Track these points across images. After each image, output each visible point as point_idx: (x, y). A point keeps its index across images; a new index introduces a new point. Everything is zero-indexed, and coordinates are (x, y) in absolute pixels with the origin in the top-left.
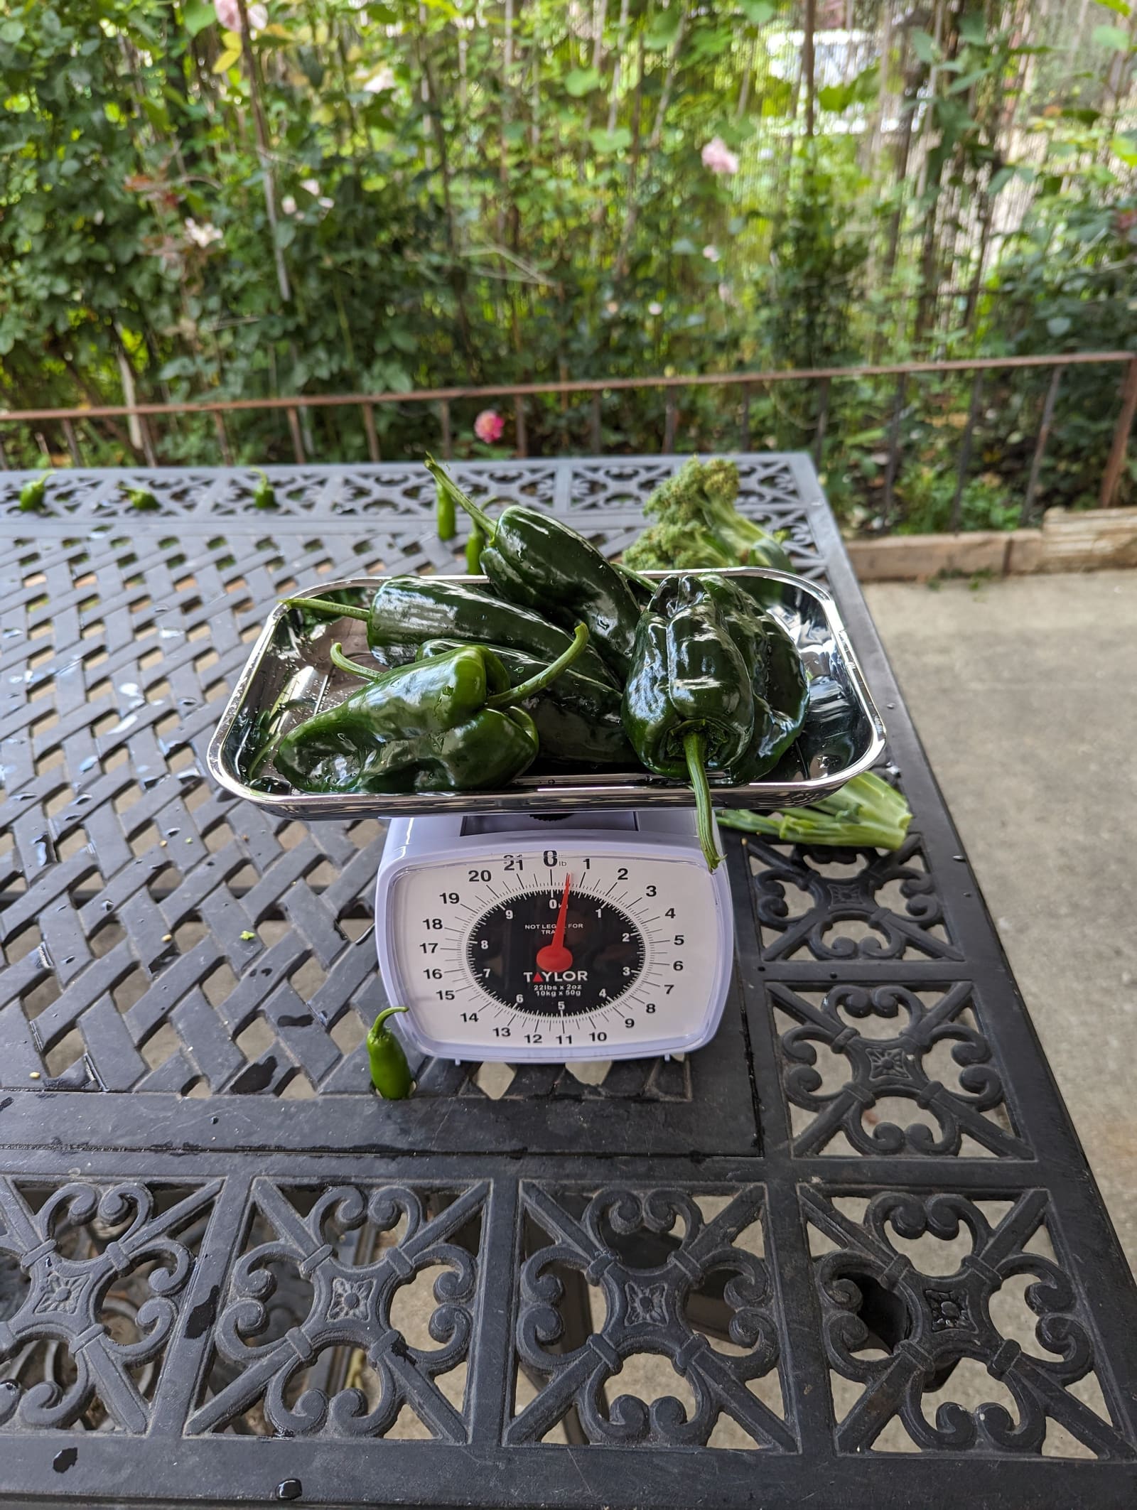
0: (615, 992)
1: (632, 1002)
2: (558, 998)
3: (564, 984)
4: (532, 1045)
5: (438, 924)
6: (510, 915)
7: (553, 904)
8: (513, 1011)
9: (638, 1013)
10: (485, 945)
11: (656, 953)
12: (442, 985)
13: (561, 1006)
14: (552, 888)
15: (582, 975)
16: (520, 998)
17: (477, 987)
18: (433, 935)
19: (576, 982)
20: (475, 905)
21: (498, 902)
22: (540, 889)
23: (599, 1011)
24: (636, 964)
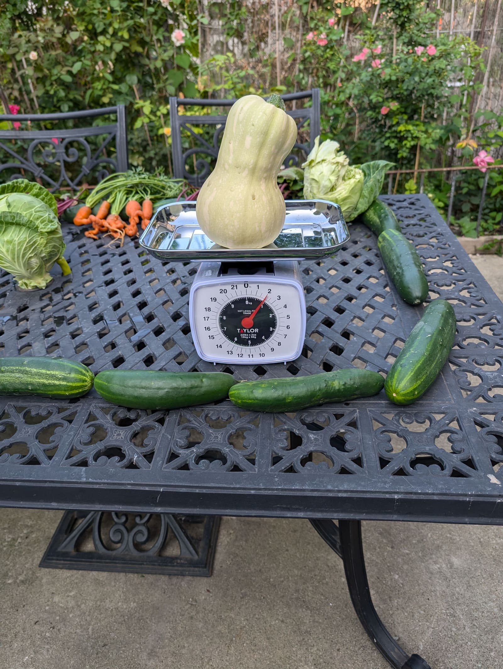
0: (268, 337)
1: (273, 341)
2: (249, 339)
3: (251, 333)
4: (240, 358)
5: (209, 309)
6: (233, 306)
7: (247, 302)
8: (233, 344)
9: (275, 346)
10: (225, 318)
11: (281, 322)
12: (211, 333)
13: (249, 342)
14: (247, 296)
15: (257, 330)
16: (236, 339)
17: (222, 334)
18: (208, 314)
19: (254, 333)
20: (222, 303)
21: (229, 301)
22: (243, 296)
23: (262, 344)
24: (274, 326)
